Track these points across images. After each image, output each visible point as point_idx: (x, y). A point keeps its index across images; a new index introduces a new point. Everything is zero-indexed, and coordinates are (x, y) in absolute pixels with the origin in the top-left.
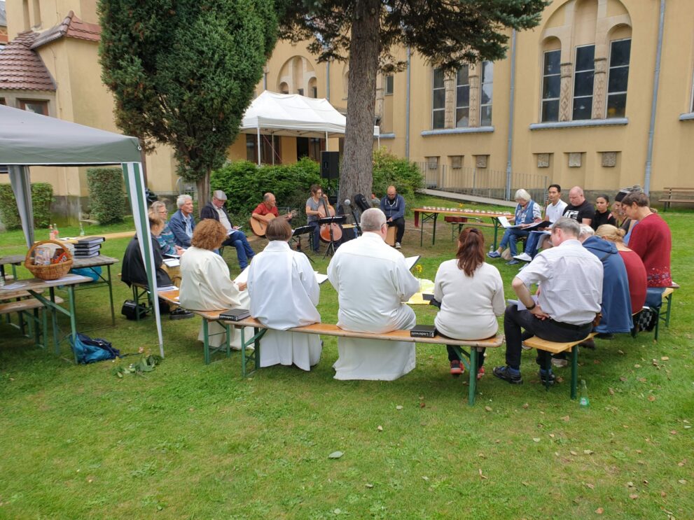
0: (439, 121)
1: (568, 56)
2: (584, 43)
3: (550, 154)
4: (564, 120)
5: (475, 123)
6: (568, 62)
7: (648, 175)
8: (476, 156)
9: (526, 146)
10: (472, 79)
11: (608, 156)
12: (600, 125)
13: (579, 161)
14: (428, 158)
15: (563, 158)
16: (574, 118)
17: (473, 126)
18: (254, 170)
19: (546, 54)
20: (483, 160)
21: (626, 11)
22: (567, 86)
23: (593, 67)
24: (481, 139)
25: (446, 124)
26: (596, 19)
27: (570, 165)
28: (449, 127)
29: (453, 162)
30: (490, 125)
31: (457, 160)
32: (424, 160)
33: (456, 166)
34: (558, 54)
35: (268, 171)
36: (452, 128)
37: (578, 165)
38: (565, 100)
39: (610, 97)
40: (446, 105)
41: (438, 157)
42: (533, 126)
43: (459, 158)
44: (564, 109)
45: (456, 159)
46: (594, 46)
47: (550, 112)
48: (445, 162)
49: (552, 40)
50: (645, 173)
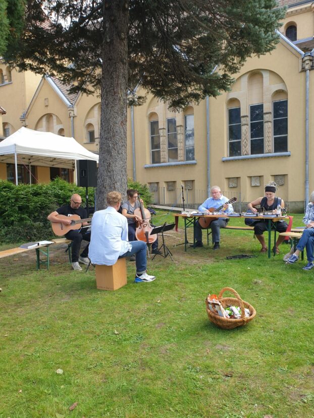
0: (156, 158)
1: (245, 111)
2: (256, 102)
3: (238, 178)
4: (246, 155)
5: (182, 158)
6: (246, 115)
7: (308, 190)
8: (185, 181)
10: (179, 128)
11: (279, 178)
13: (258, 182)
14: (151, 183)
15: (248, 180)
16: (252, 153)
17: (181, 161)
19: (230, 110)
20: (190, 183)
21: (283, 81)
22: (246, 131)
23: (262, 118)
24: (188, 169)
25: (162, 160)
28: (164, 162)
29: (168, 186)
30: (193, 159)
32: (148, 185)
33: (170, 188)
34: (238, 110)
36: (166, 162)
37: (258, 185)
38: (245, 140)
39: (275, 138)
40: (161, 146)
41: (158, 183)
42: (224, 159)
43: (173, 183)
44: (245, 147)
45: (171, 184)
47: (235, 149)
48: (163, 186)
50: (305, 189)
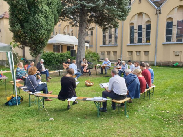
0: (104, 43)
1: (136, 27)
2: (140, 24)
3: (132, 52)
4: (135, 43)
5: (113, 43)
6: (136, 29)
7: (156, 58)
8: (113, 52)
9: (126, 50)
10: (113, 33)
11: (146, 53)
12: (144, 45)
14: (101, 52)
15: (135, 53)
16: (138, 43)
17: (113, 44)
18: (54, 54)
19: (131, 27)
20: (115, 53)
21: (149, 17)
22: (136, 35)
23: (142, 30)
24: (115, 48)
26: (142, 19)
27: (137, 54)
28: (107, 44)
29: (108, 53)
30: (117, 44)
31: (109, 53)
32: (101, 53)
33: (108, 54)
34: (133, 27)
35: (58, 54)
37: (139, 54)
38: (135, 38)
39: (146, 38)
40: (106, 39)
41: (104, 52)
44: (135, 41)
46: (142, 26)
47: (132, 41)
48: (106, 53)
49: (132, 23)
50: (155, 57)
